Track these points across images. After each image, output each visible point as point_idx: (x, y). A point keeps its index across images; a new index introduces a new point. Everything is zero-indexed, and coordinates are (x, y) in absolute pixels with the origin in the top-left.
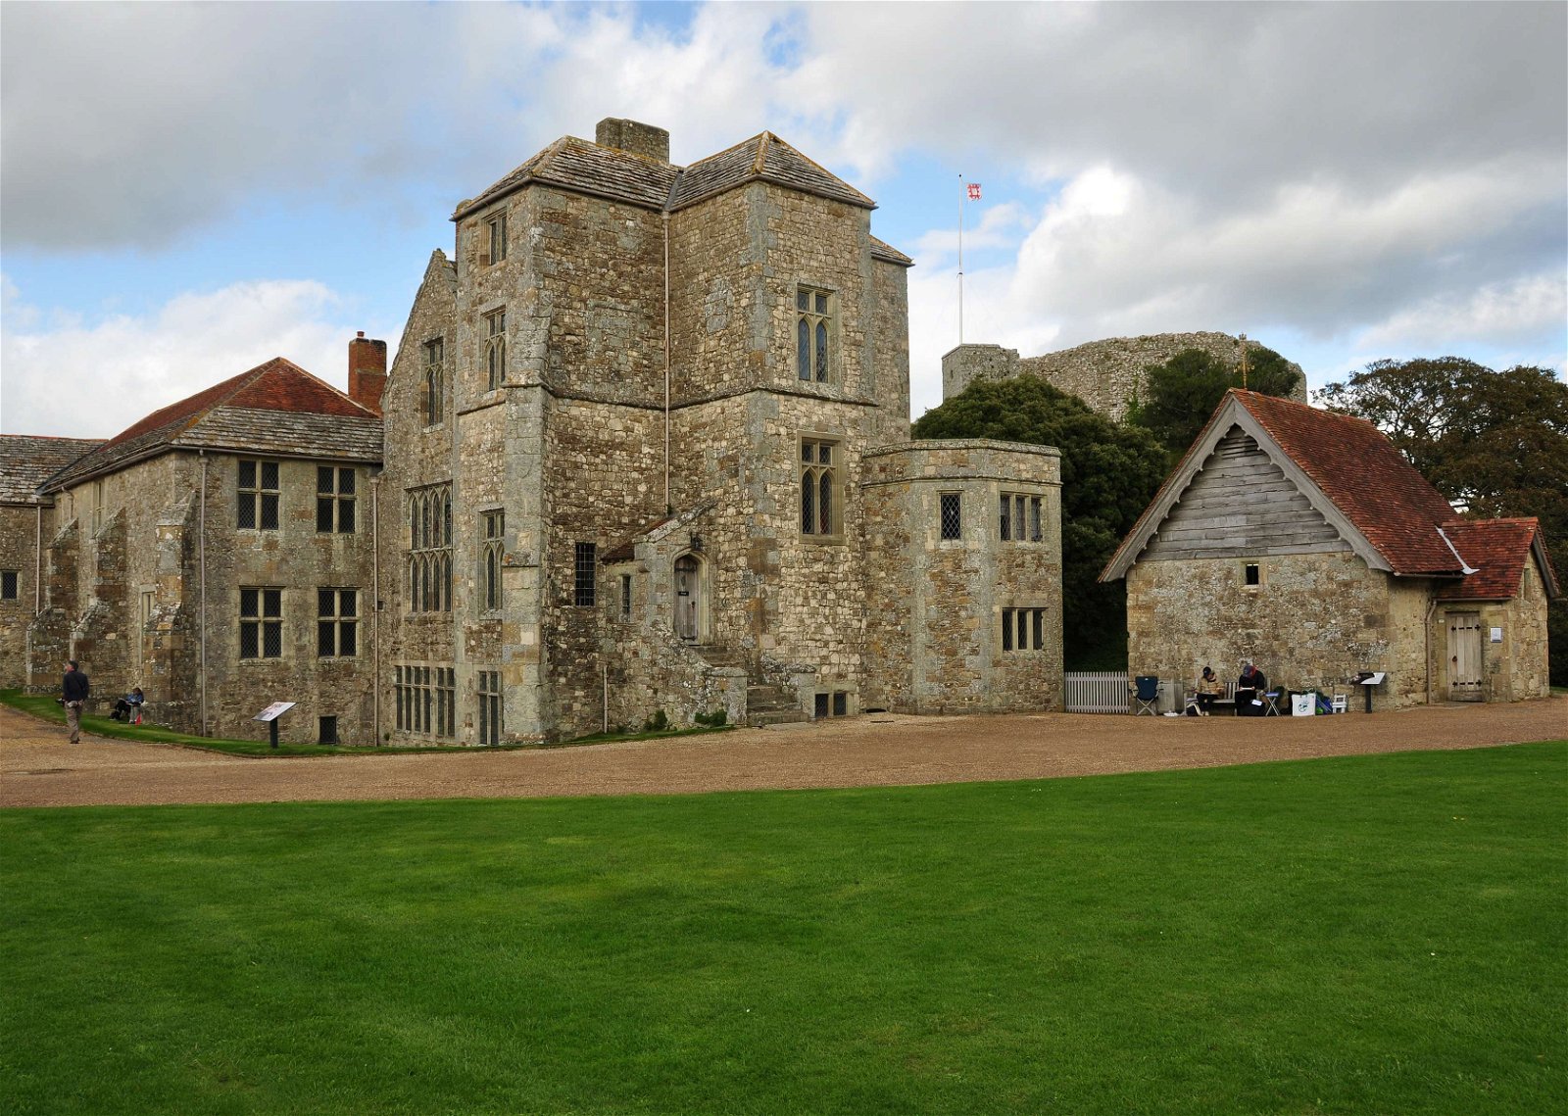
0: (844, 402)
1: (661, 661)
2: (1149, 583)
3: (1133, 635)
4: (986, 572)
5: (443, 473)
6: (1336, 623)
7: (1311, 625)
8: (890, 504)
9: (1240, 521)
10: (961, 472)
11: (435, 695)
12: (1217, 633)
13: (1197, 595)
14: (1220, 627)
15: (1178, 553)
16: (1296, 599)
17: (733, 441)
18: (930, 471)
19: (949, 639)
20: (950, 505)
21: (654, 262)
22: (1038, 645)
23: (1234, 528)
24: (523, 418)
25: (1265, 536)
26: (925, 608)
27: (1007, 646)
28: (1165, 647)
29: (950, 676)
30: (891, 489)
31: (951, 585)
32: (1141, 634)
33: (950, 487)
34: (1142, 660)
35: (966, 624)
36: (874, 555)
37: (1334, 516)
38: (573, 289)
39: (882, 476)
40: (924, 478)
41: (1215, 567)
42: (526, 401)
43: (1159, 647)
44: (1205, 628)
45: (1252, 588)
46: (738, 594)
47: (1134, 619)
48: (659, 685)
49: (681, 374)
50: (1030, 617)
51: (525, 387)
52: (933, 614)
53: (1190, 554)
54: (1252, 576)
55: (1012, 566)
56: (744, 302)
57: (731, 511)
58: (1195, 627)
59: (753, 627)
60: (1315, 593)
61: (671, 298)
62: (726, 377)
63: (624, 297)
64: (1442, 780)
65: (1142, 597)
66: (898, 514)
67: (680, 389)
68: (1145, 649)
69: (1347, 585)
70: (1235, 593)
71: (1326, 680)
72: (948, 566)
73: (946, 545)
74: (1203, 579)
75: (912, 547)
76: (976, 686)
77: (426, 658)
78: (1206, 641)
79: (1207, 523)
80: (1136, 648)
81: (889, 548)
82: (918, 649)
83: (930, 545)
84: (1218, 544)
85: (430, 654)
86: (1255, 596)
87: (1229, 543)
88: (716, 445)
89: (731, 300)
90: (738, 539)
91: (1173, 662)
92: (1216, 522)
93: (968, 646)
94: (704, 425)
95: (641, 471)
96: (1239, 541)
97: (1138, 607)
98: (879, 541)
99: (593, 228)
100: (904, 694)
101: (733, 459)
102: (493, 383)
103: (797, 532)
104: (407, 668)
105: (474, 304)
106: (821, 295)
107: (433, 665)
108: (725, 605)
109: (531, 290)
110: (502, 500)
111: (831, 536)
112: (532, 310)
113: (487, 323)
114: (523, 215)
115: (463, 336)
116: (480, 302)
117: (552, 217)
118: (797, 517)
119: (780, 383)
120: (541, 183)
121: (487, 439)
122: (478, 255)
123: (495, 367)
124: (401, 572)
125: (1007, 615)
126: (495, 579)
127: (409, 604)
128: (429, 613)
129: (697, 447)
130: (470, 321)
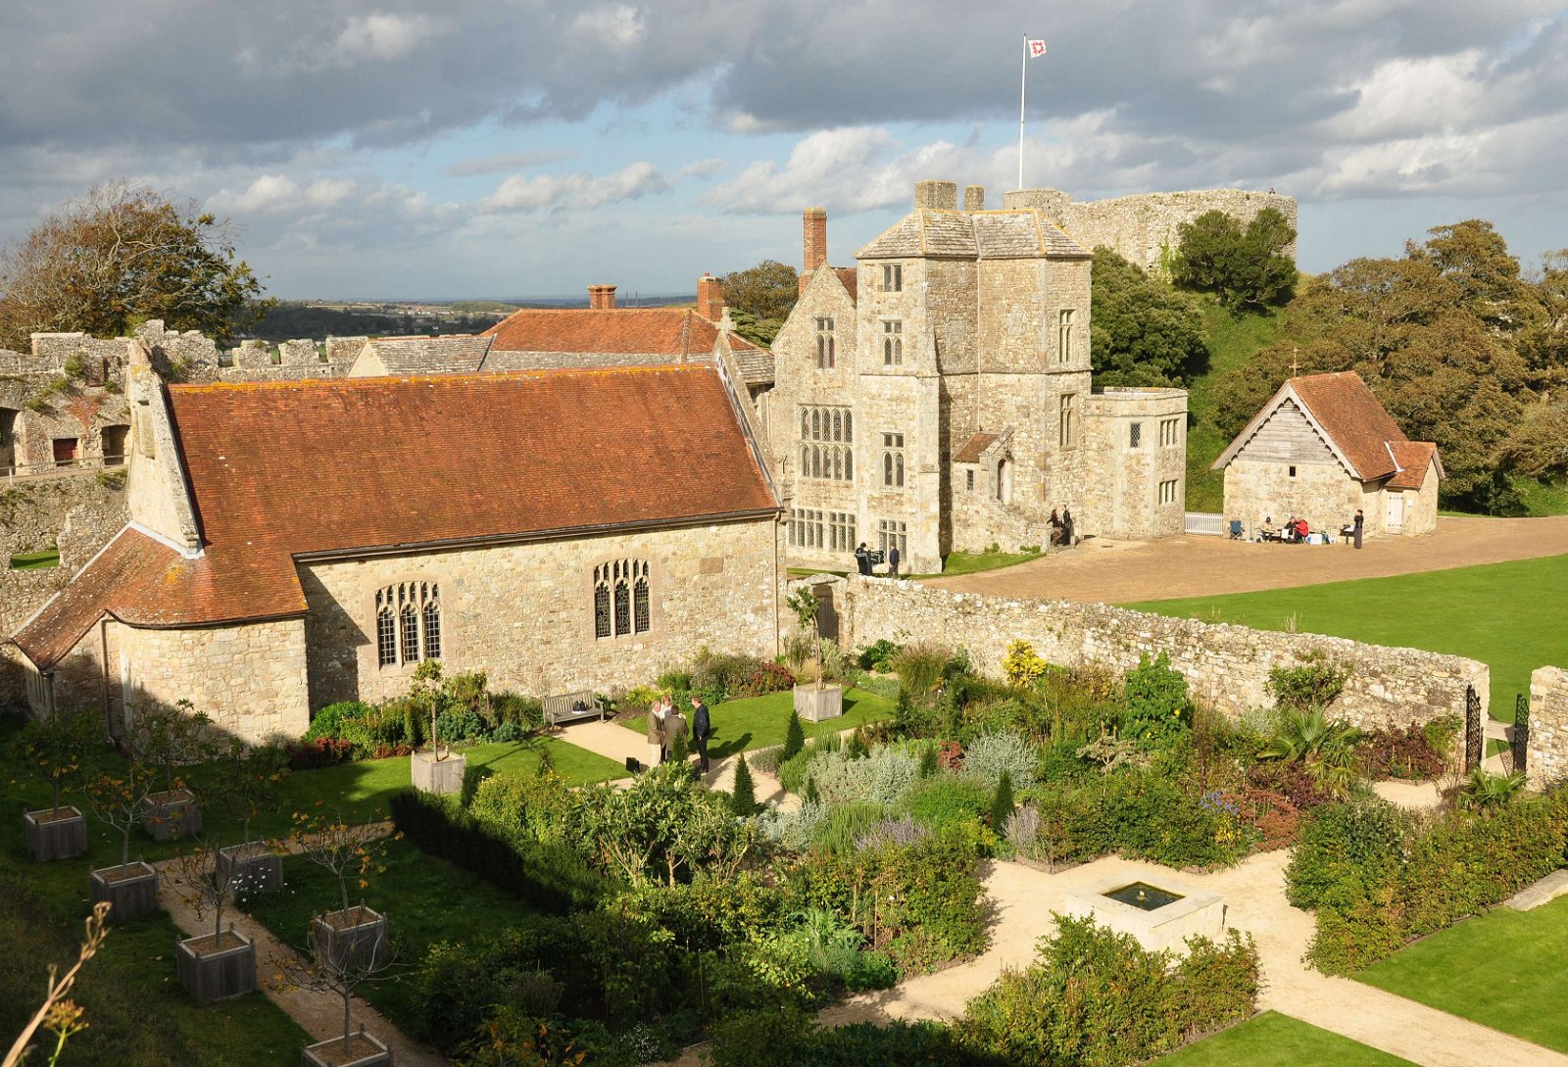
0: (1079, 372)
1: (996, 518)
2: (1237, 471)
3: (1227, 497)
4: (1153, 465)
5: (835, 400)
6: (1333, 501)
7: (1321, 500)
8: (1101, 427)
9: (1288, 445)
10: (1143, 412)
11: (827, 527)
12: (1272, 499)
13: (1263, 479)
14: (1275, 496)
15: (1252, 457)
16: (1314, 485)
17: (1027, 398)
18: (1126, 412)
19: (1132, 500)
20: (1135, 430)
21: (973, 288)
22: (1173, 499)
23: (1285, 448)
24: (929, 394)
25: (1301, 454)
26: (1121, 484)
27: (1160, 502)
28: (1245, 505)
29: (1133, 520)
30: (1103, 419)
31: (1135, 472)
32: (1231, 497)
33: (1136, 420)
34: (1231, 510)
35: (1142, 492)
36: (1090, 453)
37: (1336, 450)
38: (941, 313)
39: (1097, 412)
40: (1123, 416)
41: (1274, 466)
42: (931, 385)
43: (1240, 504)
44: (1266, 497)
45: (1292, 478)
46: (1028, 479)
47: (1227, 489)
48: (995, 530)
49: (988, 353)
50: (1170, 485)
51: (928, 377)
52: (1125, 487)
53: (1260, 458)
54: (1292, 471)
55: (1163, 459)
56: (1035, 323)
57: (1024, 435)
58: (1261, 496)
59: (1038, 498)
60: (1324, 484)
61: (981, 308)
62: (1021, 362)
63: (961, 312)
64: (1376, 597)
65: (1232, 479)
66: (1107, 433)
67: (987, 362)
68: (1235, 504)
69: (1340, 482)
70: (1283, 481)
71: (1327, 526)
72: (1134, 462)
73: (1133, 451)
74: (1266, 471)
75: (1115, 452)
76: (1147, 524)
77: (820, 506)
78: (1266, 503)
79: (1270, 444)
80: (1228, 503)
81: (1100, 450)
82: (1116, 505)
83: (1125, 451)
84: (1275, 455)
85: (823, 504)
86: (1293, 482)
87: (1282, 455)
88: (1015, 398)
89: (1025, 320)
90: (1029, 450)
91: (1248, 512)
92: (1275, 444)
93: (1143, 503)
94: (1006, 386)
95: (968, 408)
96: (1287, 455)
97: (1230, 483)
98: (1094, 446)
99: (948, 275)
100: (1108, 528)
101: (1027, 407)
102: (888, 360)
103: (1058, 446)
104: (802, 512)
105: (873, 312)
106: (1070, 312)
107: (826, 510)
108: (1020, 484)
109: (924, 317)
110: (900, 429)
111: (1071, 445)
112: (924, 329)
113: (883, 326)
114: (915, 272)
115: (863, 330)
116: (879, 312)
117: (932, 275)
118: (1058, 438)
119: (1053, 367)
120: (928, 257)
121: (887, 393)
122: (876, 285)
123: (891, 353)
124: (795, 452)
125: (1161, 484)
126: (893, 472)
127: (801, 472)
128: (822, 480)
129: (1001, 397)
130: (870, 321)
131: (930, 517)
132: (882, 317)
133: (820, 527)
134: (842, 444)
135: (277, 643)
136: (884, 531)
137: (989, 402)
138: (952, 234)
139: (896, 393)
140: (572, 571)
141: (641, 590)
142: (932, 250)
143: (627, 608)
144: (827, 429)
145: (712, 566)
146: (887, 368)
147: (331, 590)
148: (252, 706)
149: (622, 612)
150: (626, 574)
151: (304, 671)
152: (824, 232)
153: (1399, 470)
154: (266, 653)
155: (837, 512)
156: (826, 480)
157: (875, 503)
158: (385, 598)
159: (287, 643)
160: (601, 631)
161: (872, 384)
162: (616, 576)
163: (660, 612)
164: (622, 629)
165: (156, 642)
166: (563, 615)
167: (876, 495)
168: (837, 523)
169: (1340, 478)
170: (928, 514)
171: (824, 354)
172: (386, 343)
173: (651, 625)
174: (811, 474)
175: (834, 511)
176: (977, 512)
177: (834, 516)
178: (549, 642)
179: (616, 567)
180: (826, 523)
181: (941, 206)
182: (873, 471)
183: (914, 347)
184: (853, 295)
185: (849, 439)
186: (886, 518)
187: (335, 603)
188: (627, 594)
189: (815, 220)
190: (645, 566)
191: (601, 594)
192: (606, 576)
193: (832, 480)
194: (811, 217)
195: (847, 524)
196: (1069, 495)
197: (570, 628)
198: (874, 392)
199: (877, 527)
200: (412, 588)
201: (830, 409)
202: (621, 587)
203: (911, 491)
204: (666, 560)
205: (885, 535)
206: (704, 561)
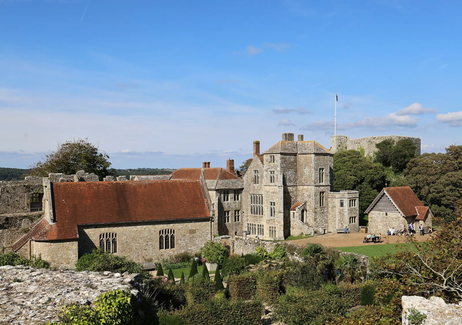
0: (326, 186)
2: (372, 214)
3: (369, 222)
4: (347, 212)
5: (259, 193)
8: (332, 201)
10: (344, 197)
11: (257, 228)
12: (381, 222)
13: (379, 216)
15: (376, 210)
16: (392, 218)
17: (310, 192)
19: (341, 221)
20: (342, 202)
21: (296, 162)
22: (355, 222)
24: (281, 191)
27: (350, 223)
30: (333, 199)
31: (342, 214)
33: (342, 199)
35: (344, 220)
36: (330, 208)
37: (398, 208)
38: (285, 169)
39: (331, 197)
40: (338, 198)
41: (382, 213)
42: (282, 188)
43: (373, 223)
46: (311, 215)
48: (301, 229)
49: (300, 180)
50: (354, 218)
51: (281, 186)
52: (339, 218)
53: (378, 211)
54: (386, 214)
55: (351, 211)
57: (309, 203)
58: (378, 221)
59: (313, 221)
60: (395, 218)
61: (298, 168)
62: (308, 182)
63: (292, 169)
65: (371, 216)
66: (334, 203)
67: (300, 183)
68: (371, 224)
70: (384, 217)
72: (341, 211)
73: (341, 208)
74: (380, 214)
75: (336, 208)
77: (255, 222)
78: (380, 224)
82: (337, 223)
83: (339, 208)
85: (256, 222)
86: (387, 217)
88: (307, 192)
89: (310, 171)
90: (310, 207)
94: (305, 189)
95: (294, 195)
97: (370, 218)
98: (331, 207)
99: (287, 159)
102: (271, 182)
103: (319, 206)
104: (250, 224)
105: (267, 169)
106: (323, 169)
107: (256, 224)
108: (308, 217)
109: (280, 170)
110: (274, 201)
111: (324, 206)
112: (280, 173)
113: (270, 172)
114: (278, 157)
115: (265, 173)
116: (269, 169)
117: (282, 158)
118: (319, 204)
119: (317, 184)
120: (281, 154)
121: (271, 191)
122: (268, 161)
123: (272, 180)
124: (249, 207)
125: (350, 218)
126: (272, 212)
127: (250, 213)
128: (255, 215)
129: (303, 192)
130: (267, 171)
131: (281, 225)
132: (270, 170)
133: (255, 228)
134: (260, 205)
135: (70, 246)
136: (270, 229)
137: (300, 194)
138: (290, 147)
139: (273, 191)
140: (153, 231)
141: (172, 237)
142: (283, 152)
143: (168, 242)
144: (257, 201)
145: (192, 232)
146: (271, 184)
147: (87, 233)
148: (63, 262)
149: (167, 243)
150: (168, 233)
151: (77, 254)
152: (259, 147)
153: (418, 214)
154: (68, 249)
155: (259, 224)
156: (257, 215)
157: (268, 221)
158: (102, 236)
159: (73, 246)
160: (161, 248)
161: (267, 188)
162: (165, 233)
163: (178, 244)
164: (167, 247)
165: (40, 245)
166: (150, 243)
167: (268, 219)
168: (259, 227)
169: (399, 216)
170: (280, 224)
171: (256, 180)
172: (141, 176)
173: (175, 247)
174: (253, 214)
175: (258, 224)
176: (296, 224)
177: (258, 225)
178: (146, 250)
179: (166, 231)
180: (257, 227)
181: (289, 140)
182: (267, 213)
183: (277, 178)
184: (263, 163)
185: (262, 204)
186: (271, 226)
187: (88, 237)
188: (169, 238)
189: (256, 144)
190: (174, 231)
191: (161, 238)
192: (163, 233)
193: (258, 215)
194: (255, 143)
195: (262, 228)
196: (323, 220)
197: (152, 246)
198: (268, 190)
199: (269, 228)
200: (110, 234)
201: (258, 195)
202: (167, 236)
203: (277, 218)
204: (179, 230)
205: (270, 230)
206: (190, 230)
